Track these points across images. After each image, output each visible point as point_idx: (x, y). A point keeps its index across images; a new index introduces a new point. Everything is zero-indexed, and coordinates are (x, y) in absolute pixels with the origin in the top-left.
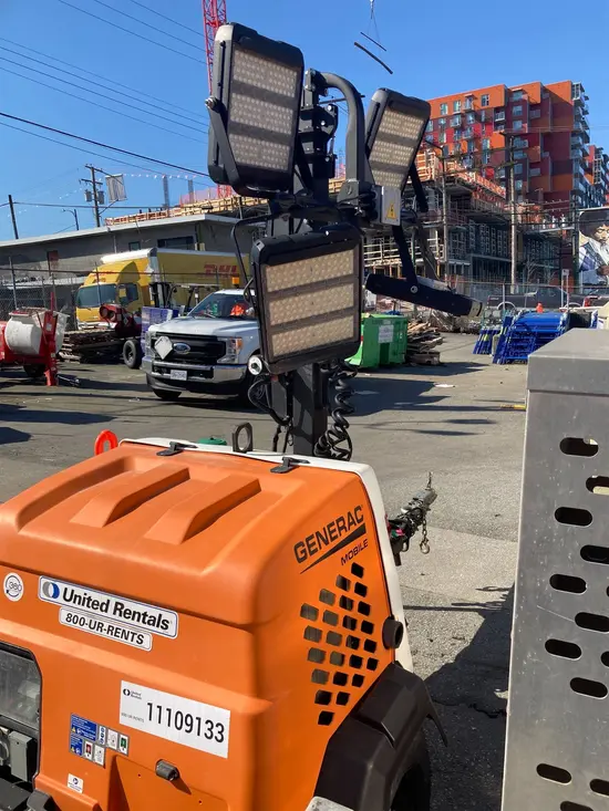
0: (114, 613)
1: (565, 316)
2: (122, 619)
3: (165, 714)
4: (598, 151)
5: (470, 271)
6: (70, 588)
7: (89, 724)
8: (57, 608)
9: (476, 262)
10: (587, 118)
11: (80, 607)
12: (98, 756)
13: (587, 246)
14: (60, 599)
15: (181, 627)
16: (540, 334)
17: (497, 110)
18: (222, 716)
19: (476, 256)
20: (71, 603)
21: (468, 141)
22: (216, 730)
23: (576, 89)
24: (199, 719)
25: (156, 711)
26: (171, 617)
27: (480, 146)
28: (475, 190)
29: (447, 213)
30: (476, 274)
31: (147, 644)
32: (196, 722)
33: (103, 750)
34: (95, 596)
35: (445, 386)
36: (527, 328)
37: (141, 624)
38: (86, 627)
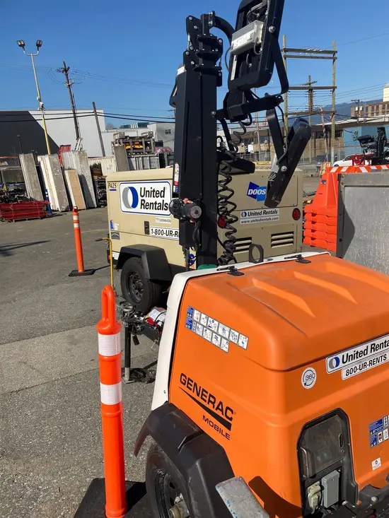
0: (371, 351)
2: (376, 352)
7: (378, 422)
8: (339, 372)
11: (353, 361)
12: (386, 435)
14: (341, 364)
20: (347, 363)
33: (387, 430)
34: (359, 349)
37: (384, 348)
38: (358, 372)
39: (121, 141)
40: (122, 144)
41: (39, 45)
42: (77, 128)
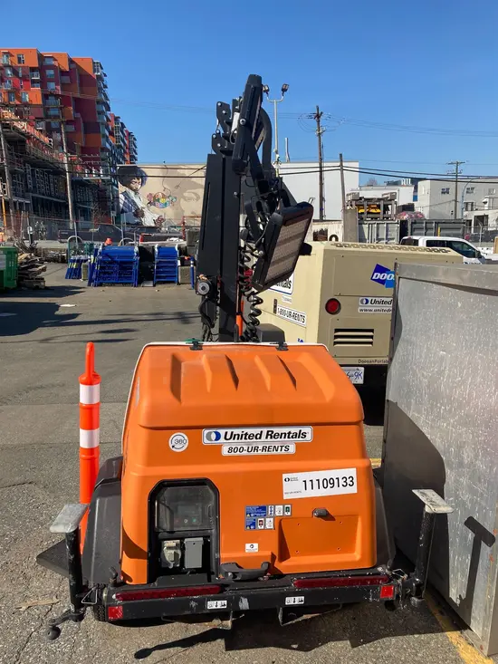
0: (267, 438)
1: (136, 249)
2: (273, 439)
3: (315, 483)
4: (116, 119)
5: (31, 207)
6: (229, 431)
7: (260, 508)
8: (219, 447)
9: (35, 200)
10: (107, 91)
11: (240, 441)
12: (269, 523)
13: (125, 194)
14: (222, 440)
15: (315, 434)
16: (122, 262)
17: (33, 69)
18: (352, 472)
19: (34, 195)
20: (232, 441)
21: (9, 92)
22: (348, 481)
23: (97, 66)
24: (338, 479)
25: (309, 484)
26: (308, 430)
27: (19, 98)
28: (29, 138)
29: (6, 155)
30: (35, 211)
31: (292, 449)
32: (336, 481)
33: (272, 519)
34: (250, 431)
35: (68, 305)
36: (110, 257)
37: (287, 439)
38: (245, 453)
39: (354, 203)
40: (354, 207)
41: (284, 90)
42: (321, 184)
